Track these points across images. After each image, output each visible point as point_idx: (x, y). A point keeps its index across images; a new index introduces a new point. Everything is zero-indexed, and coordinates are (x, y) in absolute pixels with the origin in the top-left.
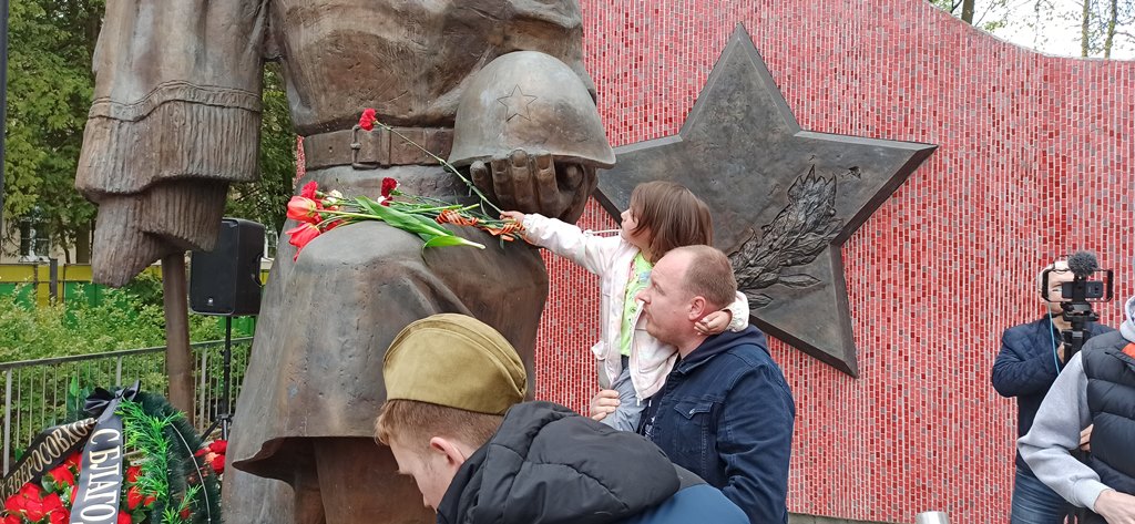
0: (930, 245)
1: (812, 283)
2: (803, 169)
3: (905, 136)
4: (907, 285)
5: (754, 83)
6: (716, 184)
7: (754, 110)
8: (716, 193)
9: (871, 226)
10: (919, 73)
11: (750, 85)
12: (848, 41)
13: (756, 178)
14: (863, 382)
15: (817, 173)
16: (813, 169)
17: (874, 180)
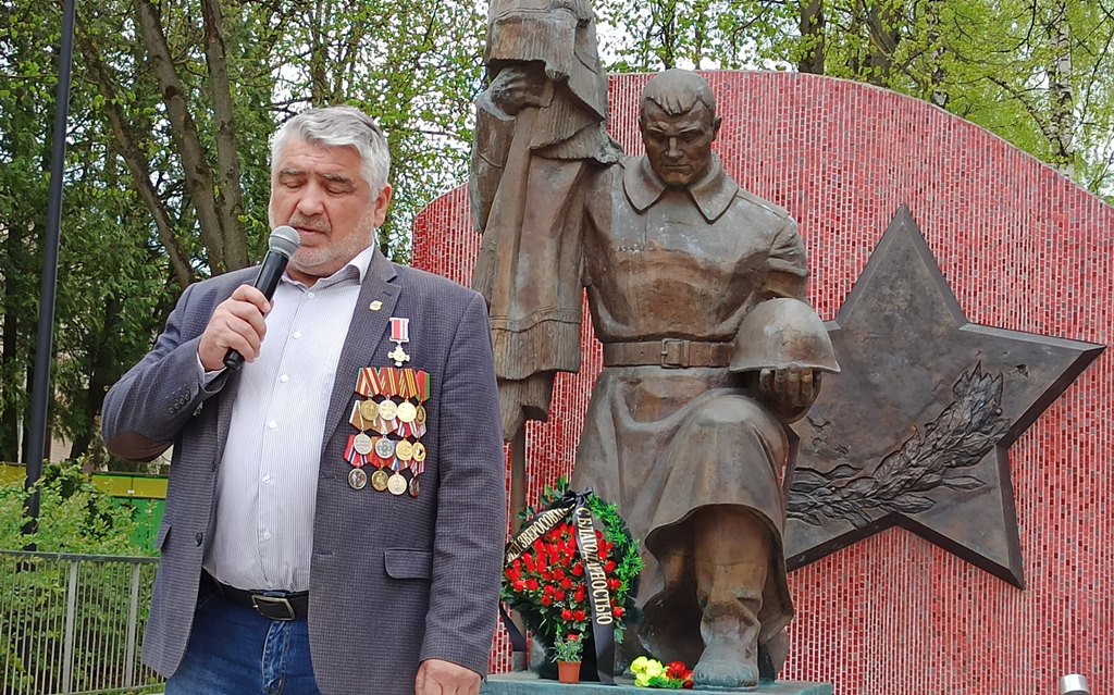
0: (1098, 449)
1: (977, 486)
2: (969, 365)
3: (1074, 335)
4: (1075, 491)
5: (918, 271)
6: (877, 377)
7: (918, 300)
8: (876, 387)
9: (1038, 428)
10: (1089, 270)
11: (914, 273)
12: (1017, 231)
13: (918, 371)
14: (1030, 593)
15: (984, 370)
16: (979, 365)
17: (1042, 379)
